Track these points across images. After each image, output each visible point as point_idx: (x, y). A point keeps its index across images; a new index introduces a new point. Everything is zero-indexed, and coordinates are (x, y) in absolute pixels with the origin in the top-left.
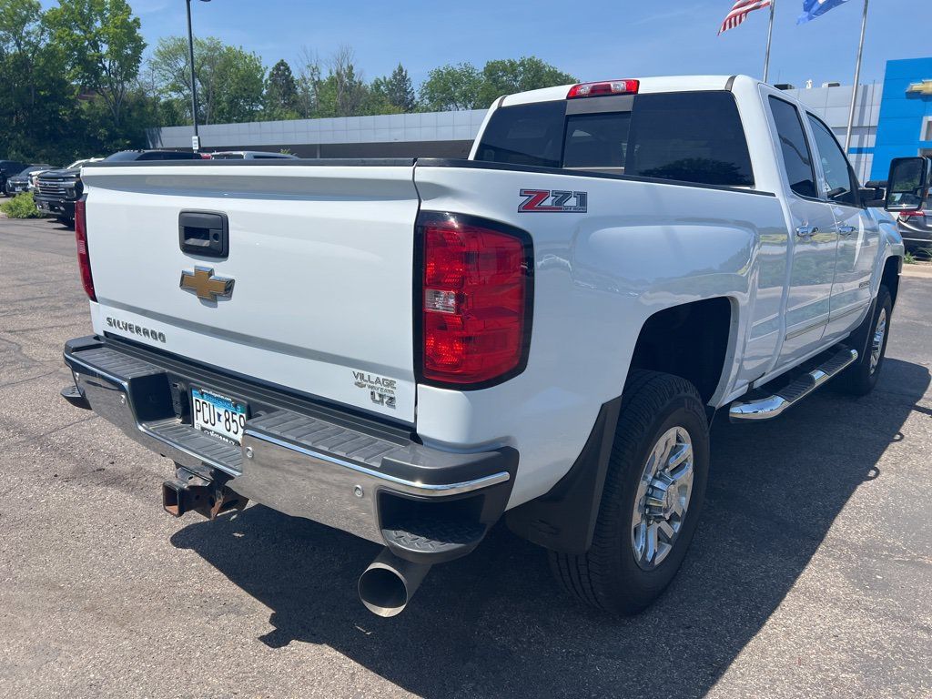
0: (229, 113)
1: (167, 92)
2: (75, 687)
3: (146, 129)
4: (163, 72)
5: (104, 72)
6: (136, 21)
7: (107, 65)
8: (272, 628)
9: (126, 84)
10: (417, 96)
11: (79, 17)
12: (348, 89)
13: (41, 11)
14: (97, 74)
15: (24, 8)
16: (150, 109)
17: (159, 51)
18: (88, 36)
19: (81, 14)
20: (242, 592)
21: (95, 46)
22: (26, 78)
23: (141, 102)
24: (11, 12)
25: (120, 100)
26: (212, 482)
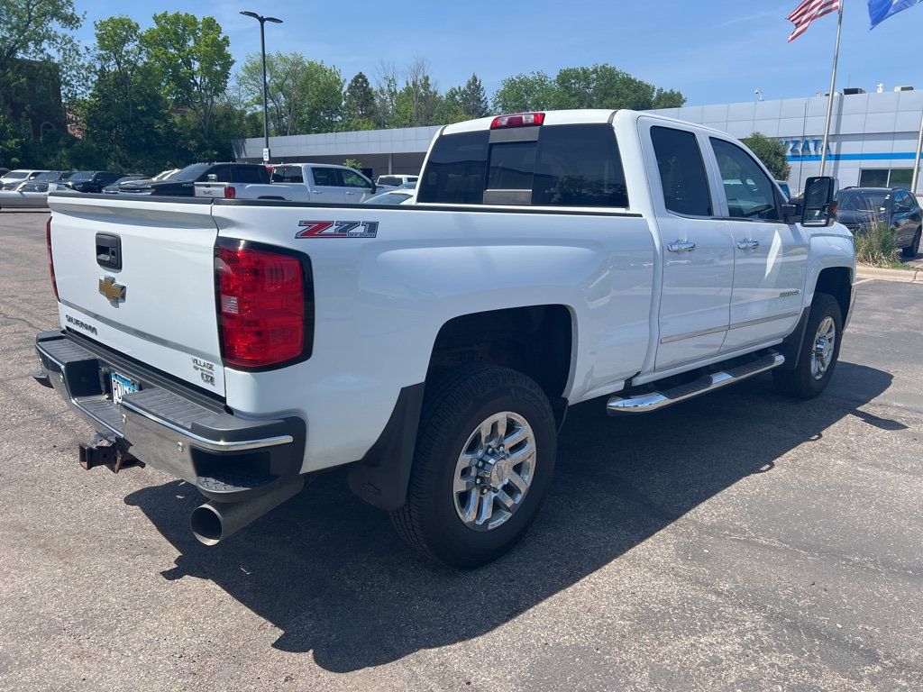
0: (309, 123)
1: (252, 105)
2: (10, 599)
3: (232, 141)
4: (249, 87)
5: (196, 88)
6: (226, 40)
7: (198, 80)
8: (175, 566)
9: (216, 99)
10: (490, 104)
11: (174, 37)
12: (423, 99)
13: (140, 31)
14: (189, 90)
15: (124, 29)
16: (236, 121)
17: (247, 67)
18: (182, 54)
19: (176, 33)
20: (163, 539)
21: (188, 64)
22: (126, 94)
23: (229, 114)
24: (112, 33)
25: (210, 114)
26: (114, 444)
